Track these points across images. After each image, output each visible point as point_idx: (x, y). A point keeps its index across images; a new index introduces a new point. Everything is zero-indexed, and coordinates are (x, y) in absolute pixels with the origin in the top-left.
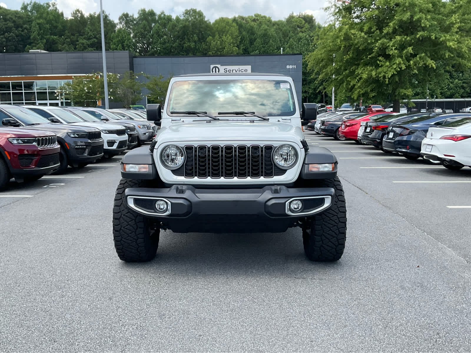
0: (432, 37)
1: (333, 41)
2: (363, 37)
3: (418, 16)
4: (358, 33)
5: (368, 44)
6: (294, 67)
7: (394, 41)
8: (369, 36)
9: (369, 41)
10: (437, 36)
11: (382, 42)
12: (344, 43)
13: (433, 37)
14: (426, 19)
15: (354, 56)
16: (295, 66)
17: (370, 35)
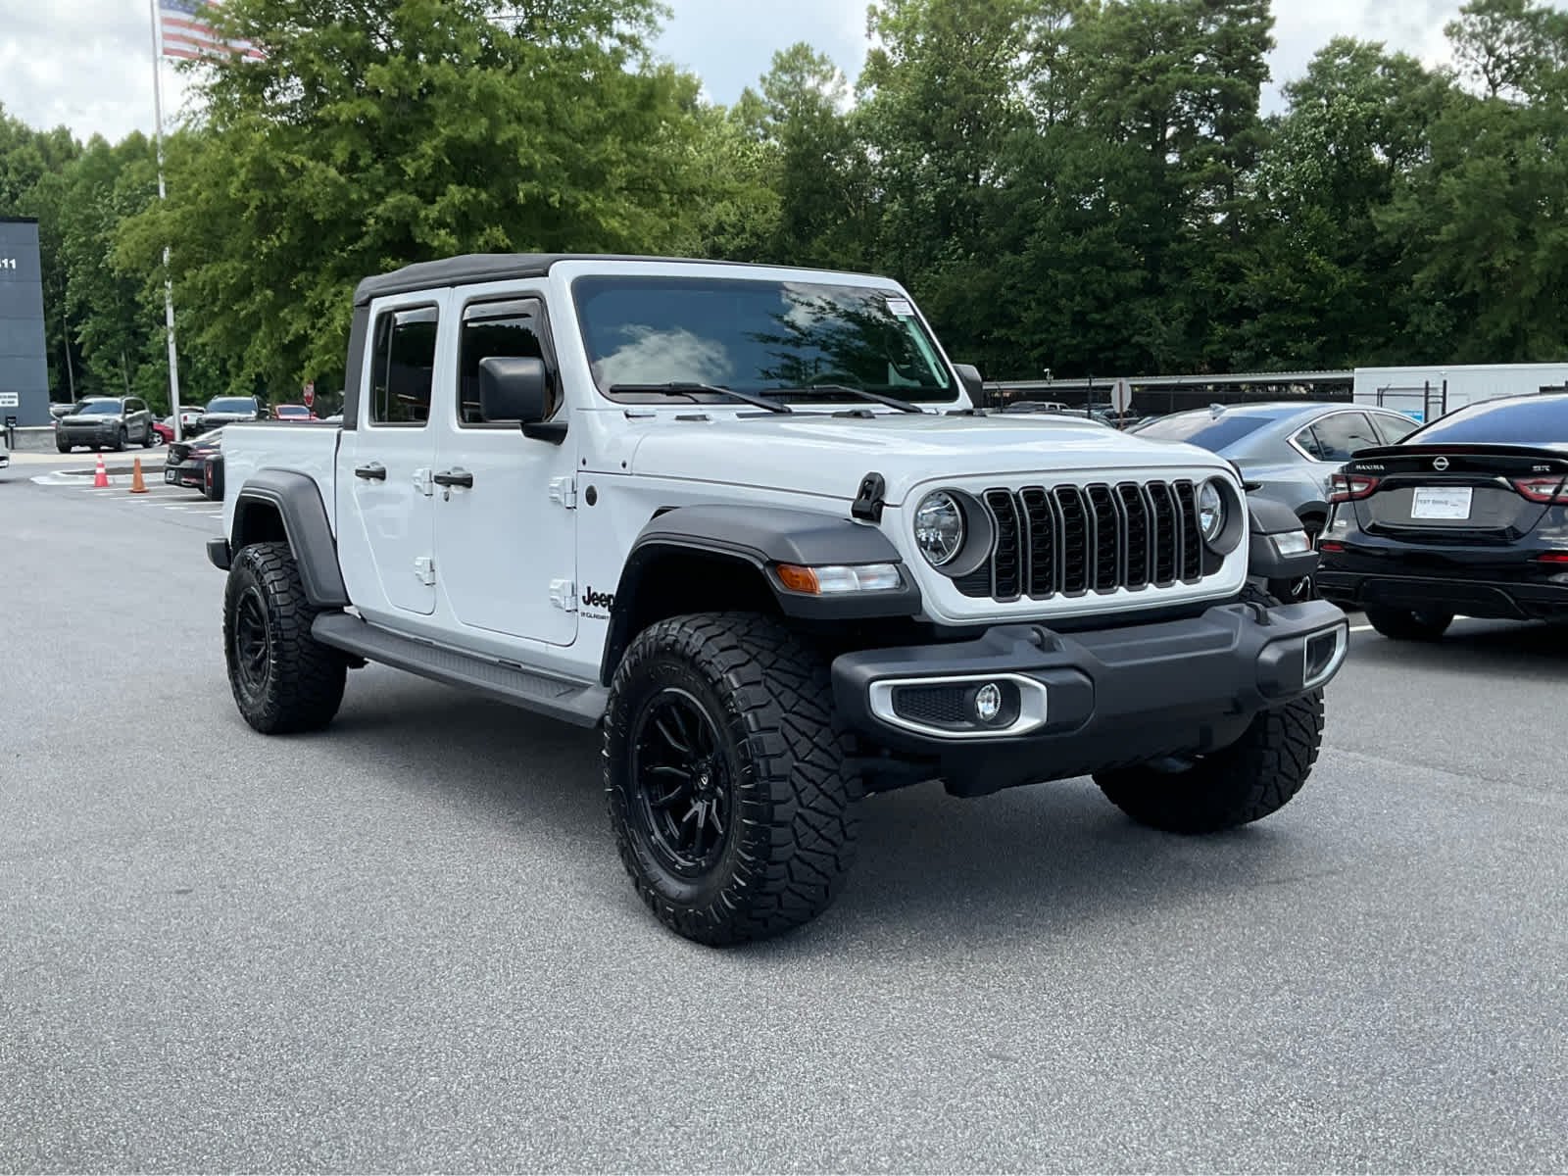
0: (552, 199)
1: (217, 184)
2: (335, 183)
3: (510, 134)
4: (315, 168)
5: (351, 204)
6: (10, 265)
7: (441, 202)
8: (351, 180)
9: (354, 196)
10: (565, 198)
11: (400, 204)
12: (256, 194)
13: (554, 200)
14: (531, 145)
15: (295, 241)
16: (13, 262)
17: (355, 176)
